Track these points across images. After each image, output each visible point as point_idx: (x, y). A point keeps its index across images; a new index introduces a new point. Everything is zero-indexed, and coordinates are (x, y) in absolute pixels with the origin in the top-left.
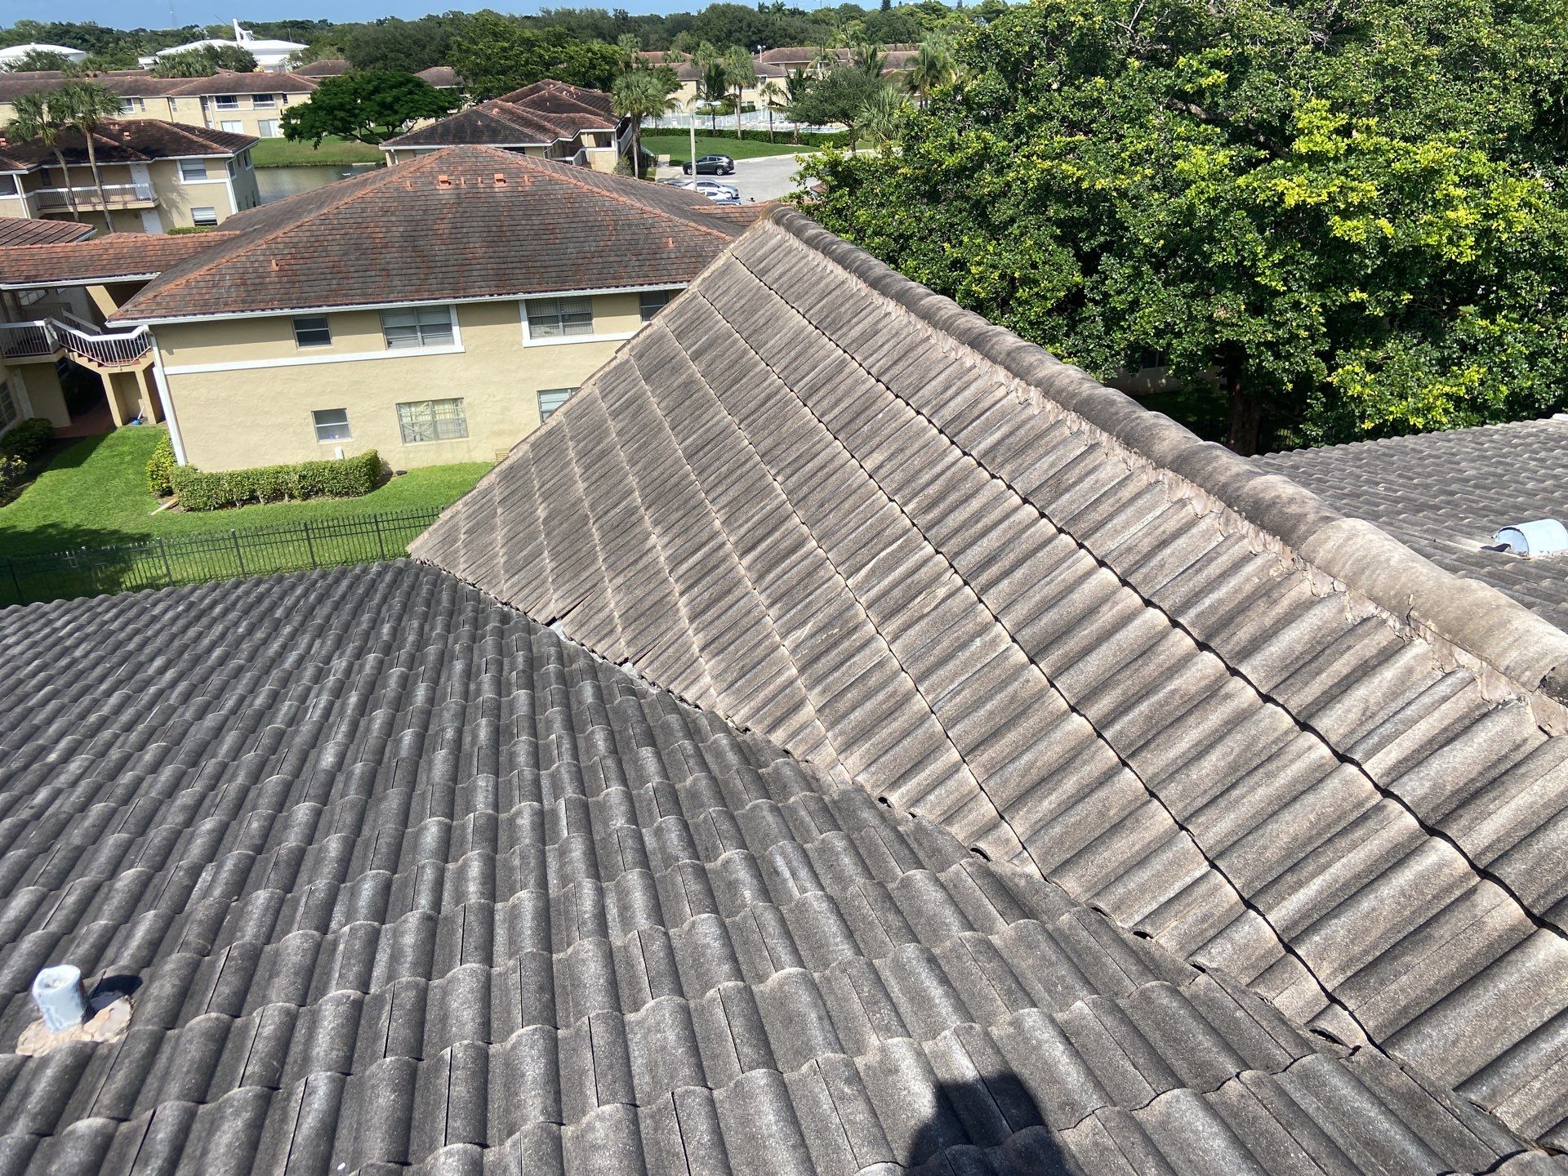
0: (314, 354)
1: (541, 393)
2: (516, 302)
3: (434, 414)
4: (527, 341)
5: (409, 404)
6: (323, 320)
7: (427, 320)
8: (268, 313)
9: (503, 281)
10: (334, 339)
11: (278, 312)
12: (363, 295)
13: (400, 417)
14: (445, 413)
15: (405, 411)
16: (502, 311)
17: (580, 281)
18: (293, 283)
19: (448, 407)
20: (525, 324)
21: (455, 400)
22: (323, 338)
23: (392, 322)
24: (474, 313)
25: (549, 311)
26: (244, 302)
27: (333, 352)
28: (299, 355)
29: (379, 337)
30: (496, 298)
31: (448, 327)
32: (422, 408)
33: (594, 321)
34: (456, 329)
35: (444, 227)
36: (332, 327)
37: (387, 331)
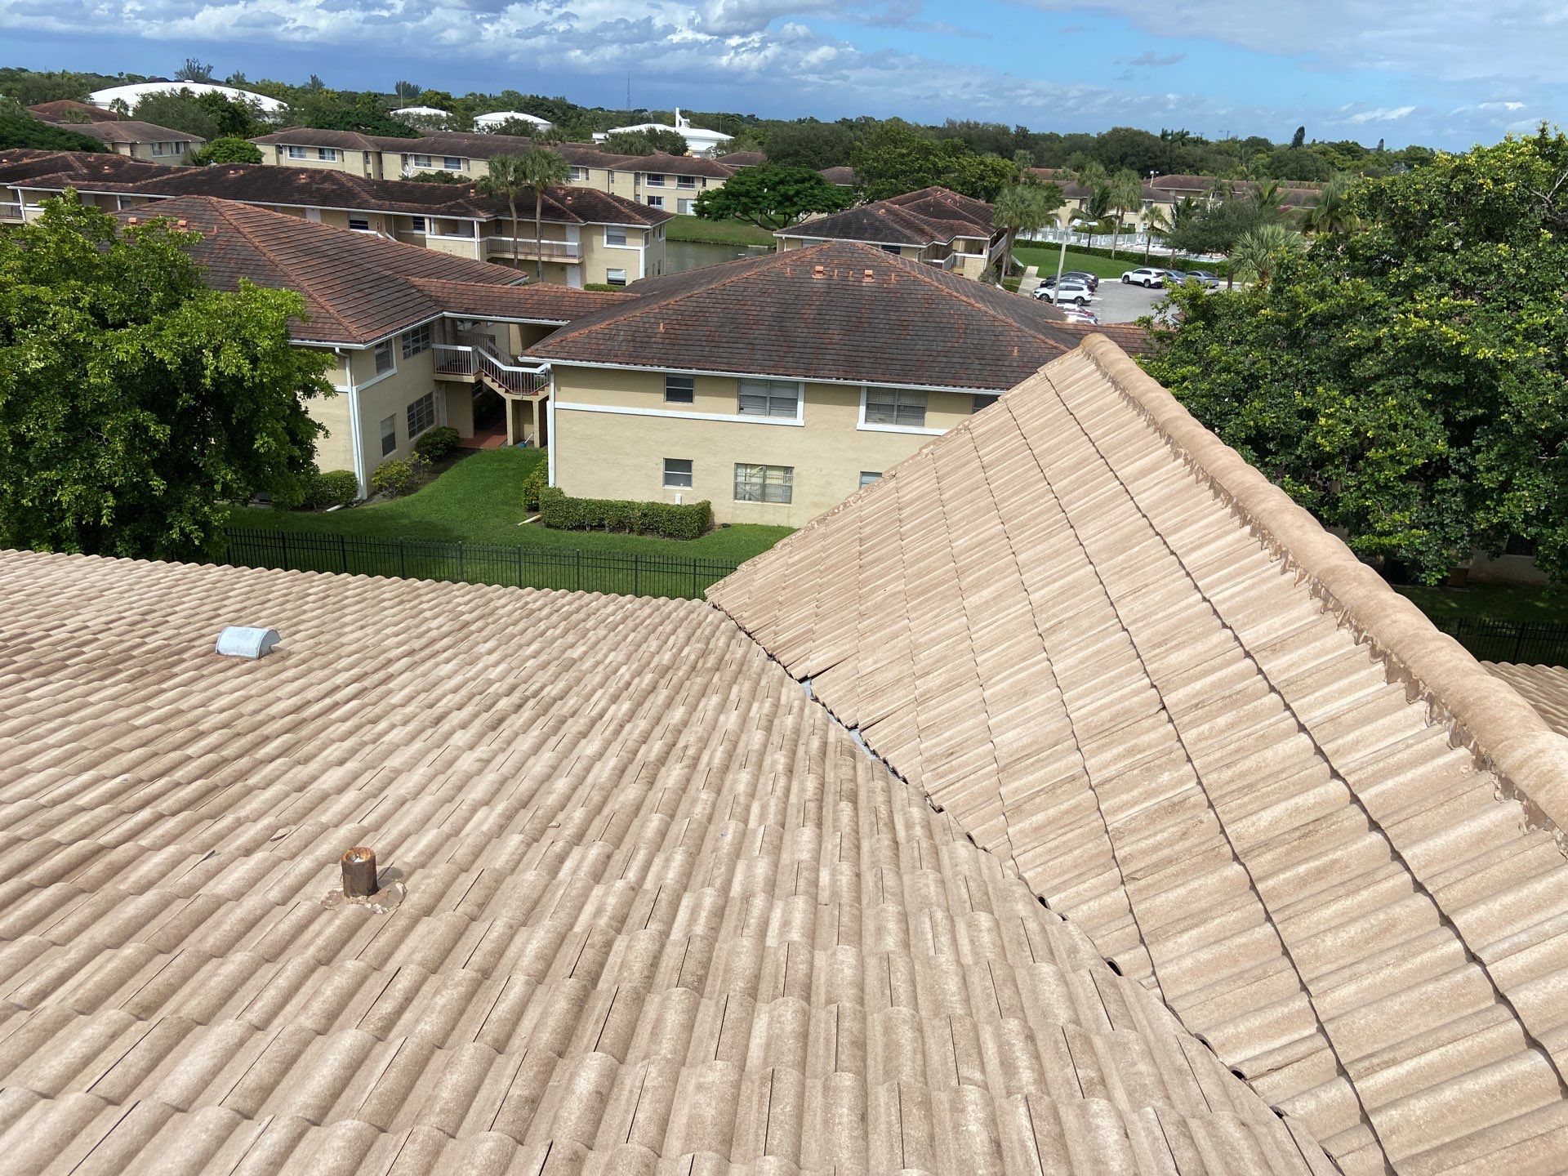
0: (678, 410)
1: (863, 473)
2: (860, 387)
3: (765, 478)
4: (861, 424)
5: (746, 466)
6: (690, 380)
7: (779, 393)
8: (648, 368)
9: (851, 368)
10: (696, 398)
11: (655, 369)
12: (728, 363)
13: (736, 476)
14: (775, 478)
15: (741, 471)
16: (846, 395)
17: (919, 377)
18: (675, 346)
19: (781, 474)
20: (863, 409)
21: (788, 469)
22: (687, 397)
23: (748, 391)
24: (820, 393)
25: (887, 400)
26: (630, 356)
27: (693, 410)
28: (665, 408)
29: (734, 403)
30: (841, 381)
31: (795, 401)
32: (755, 471)
33: (928, 415)
34: (800, 404)
35: (810, 313)
36: (696, 389)
37: (741, 398)
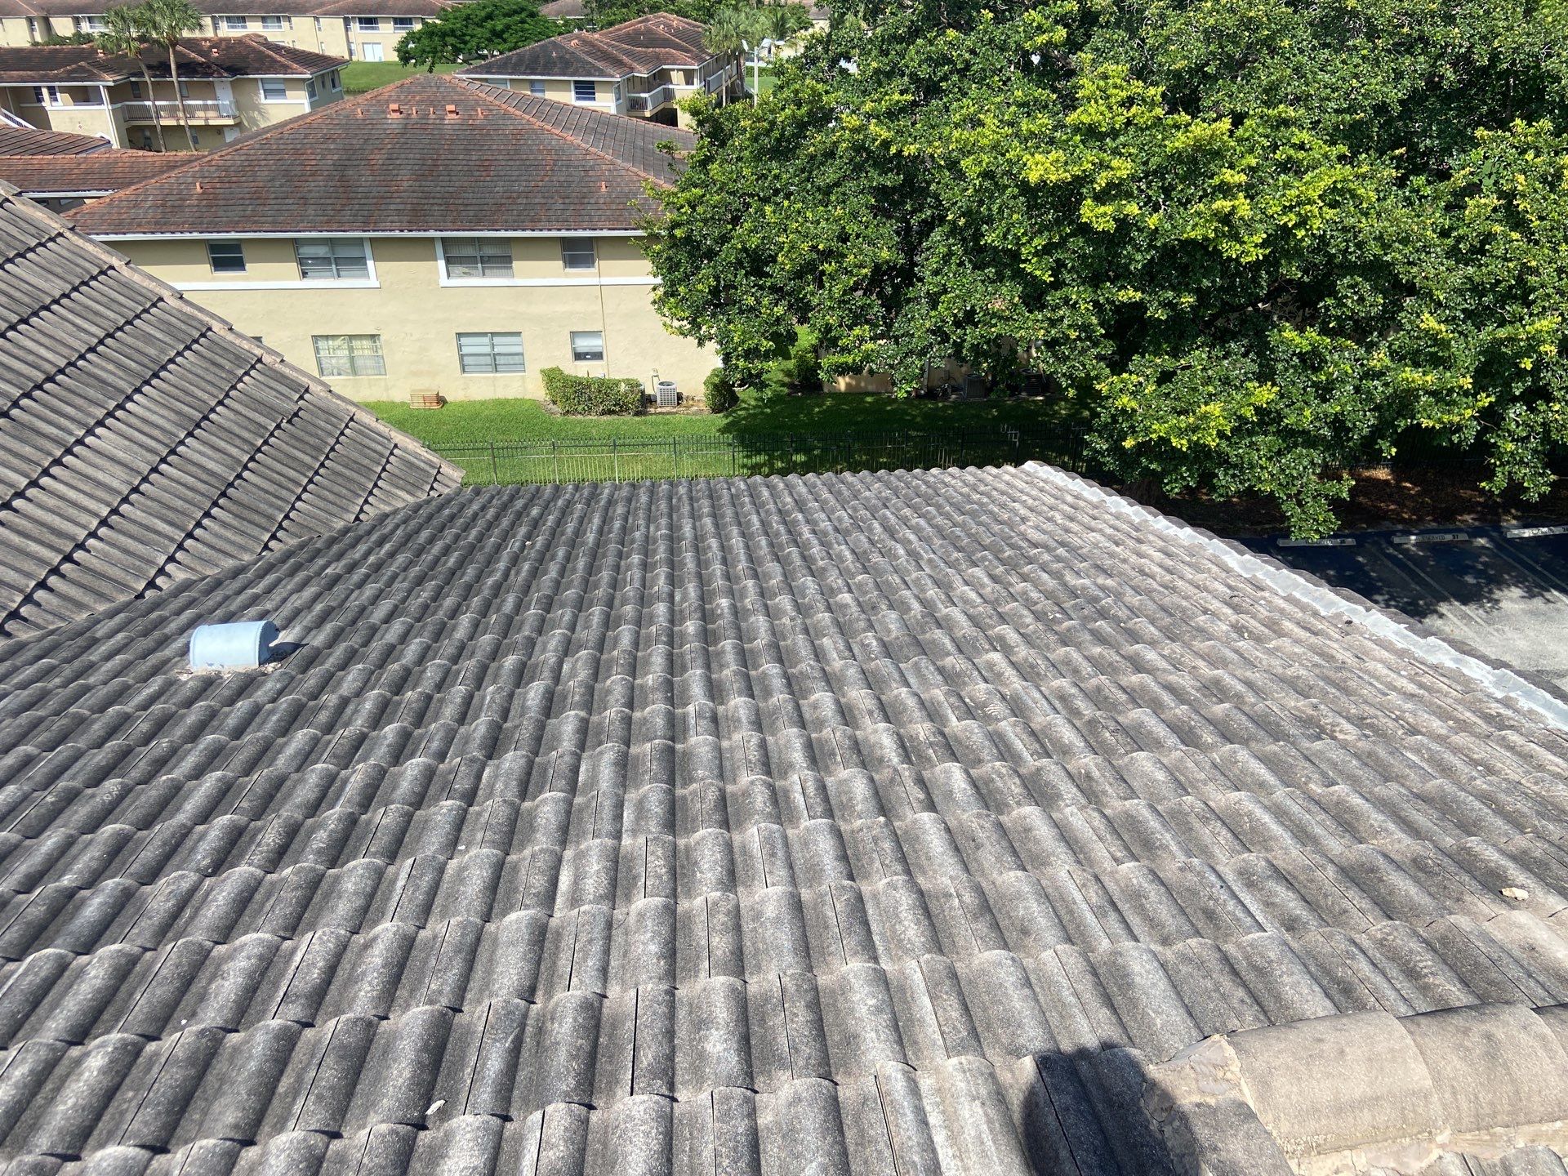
0: (229, 280)
1: (460, 335)
2: (432, 240)
3: (351, 349)
4: (443, 280)
5: (327, 337)
6: (236, 246)
7: (343, 252)
8: (178, 236)
9: (417, 217)
10: (248, 266)
11: (187, 236)
12: (274, 223)
13: (317, 350)
14: (363, 348)
15: (322, 344)
16: (418, 249)
17: (494, 222)
18: (211, 209)
19: (366, 343)
20: (442, 263)
21: (373, 337)
22: (237, 264)
23: (306, 251)
24: (388, 248)
25: (468, 251)
26: (156, 223)
27: (247, 279)
28: (214, 279)
29: (293, 267)
30: (406, 234)
31: (361, 261)
32: (338, 342)
33: (515, 264)
34: (370, 263)
35: (378, 158)
36: (246, 254)
37: (301, 262)
